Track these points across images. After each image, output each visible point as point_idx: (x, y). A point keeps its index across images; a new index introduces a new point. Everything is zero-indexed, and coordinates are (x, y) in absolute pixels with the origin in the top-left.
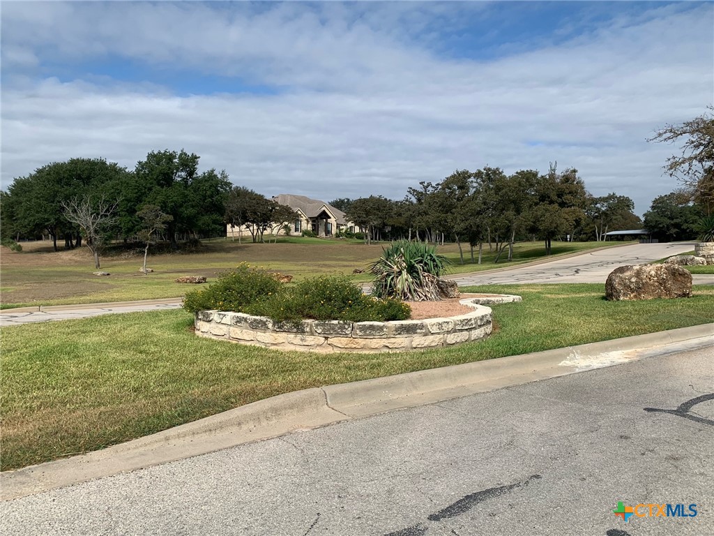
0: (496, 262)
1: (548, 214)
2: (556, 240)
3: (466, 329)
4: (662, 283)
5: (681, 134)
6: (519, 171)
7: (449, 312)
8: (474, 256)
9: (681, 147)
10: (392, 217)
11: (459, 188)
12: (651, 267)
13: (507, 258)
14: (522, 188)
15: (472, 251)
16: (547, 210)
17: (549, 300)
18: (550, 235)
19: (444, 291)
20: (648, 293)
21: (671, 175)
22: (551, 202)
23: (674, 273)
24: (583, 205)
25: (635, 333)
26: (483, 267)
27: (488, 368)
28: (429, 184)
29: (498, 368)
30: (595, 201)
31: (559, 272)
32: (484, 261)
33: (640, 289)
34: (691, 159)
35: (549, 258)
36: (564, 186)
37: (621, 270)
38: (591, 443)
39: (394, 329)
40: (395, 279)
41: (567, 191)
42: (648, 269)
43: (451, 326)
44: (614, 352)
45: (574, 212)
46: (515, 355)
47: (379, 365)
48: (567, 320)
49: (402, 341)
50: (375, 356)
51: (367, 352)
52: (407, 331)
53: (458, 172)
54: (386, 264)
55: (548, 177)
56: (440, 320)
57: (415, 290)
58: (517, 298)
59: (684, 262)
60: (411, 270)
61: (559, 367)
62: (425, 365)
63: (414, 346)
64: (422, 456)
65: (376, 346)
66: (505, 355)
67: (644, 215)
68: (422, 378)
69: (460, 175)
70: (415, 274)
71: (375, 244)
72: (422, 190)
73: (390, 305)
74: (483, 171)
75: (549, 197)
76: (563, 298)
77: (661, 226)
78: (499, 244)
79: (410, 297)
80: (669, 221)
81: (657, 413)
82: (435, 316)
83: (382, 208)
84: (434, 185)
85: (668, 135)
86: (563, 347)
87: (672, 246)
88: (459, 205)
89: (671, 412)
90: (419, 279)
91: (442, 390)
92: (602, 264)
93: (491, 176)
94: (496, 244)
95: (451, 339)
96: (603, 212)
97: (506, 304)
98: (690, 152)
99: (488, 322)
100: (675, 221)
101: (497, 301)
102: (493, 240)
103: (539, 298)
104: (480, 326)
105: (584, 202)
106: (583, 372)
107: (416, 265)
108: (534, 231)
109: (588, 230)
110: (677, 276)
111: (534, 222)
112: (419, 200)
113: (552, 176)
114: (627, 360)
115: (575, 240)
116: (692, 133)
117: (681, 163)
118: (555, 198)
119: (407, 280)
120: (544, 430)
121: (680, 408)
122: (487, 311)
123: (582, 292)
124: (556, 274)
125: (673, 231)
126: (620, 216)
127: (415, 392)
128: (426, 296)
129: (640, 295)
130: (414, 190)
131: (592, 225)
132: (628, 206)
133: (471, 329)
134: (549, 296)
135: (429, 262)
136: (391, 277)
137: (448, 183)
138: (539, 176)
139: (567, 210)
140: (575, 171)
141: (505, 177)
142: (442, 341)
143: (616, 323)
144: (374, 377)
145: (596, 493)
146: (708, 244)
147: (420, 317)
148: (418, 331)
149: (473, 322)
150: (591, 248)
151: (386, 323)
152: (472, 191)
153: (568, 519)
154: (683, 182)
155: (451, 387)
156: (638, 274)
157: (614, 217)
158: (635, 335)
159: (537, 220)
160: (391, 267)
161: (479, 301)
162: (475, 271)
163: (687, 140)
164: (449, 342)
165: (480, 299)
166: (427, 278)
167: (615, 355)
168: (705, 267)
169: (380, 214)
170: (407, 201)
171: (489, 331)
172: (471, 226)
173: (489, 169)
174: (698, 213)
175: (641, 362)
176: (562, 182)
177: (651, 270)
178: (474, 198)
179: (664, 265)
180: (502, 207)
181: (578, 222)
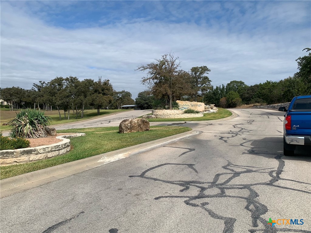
0: (76, 119)
1: (98, 98)
2: (101, 109)
3: (57, 150)
4: (139, 125)
5: (146, 69)
6: (86, 79)
7: (50, 142)
8: (66, 116)
9: (147, 74)
10: (25, 97)
11: (59, 85)
12: (135, 120)
13: (81, 117)
14: (87, 87)
15: (65, 114)
16: (97, 96)
17: (97, 134)
18: (99, 107)
19: (49, 132)
20: (134, 130)
21: (143, 84)
22: (99, 93)
23: (144, 122)
24: (112, 95)
25: (128, 146)
26: (70, 121)
27: (65, 167)
28: (44, 83)
29: (70, 166)
30: (117, 93)
31: (102, 122)
32: (70, 118)
33: (131, 128)
34: (150, 78)
35: (99, 116)
36: (104, 86)
37: (125, 121)
38: (107, 194)
39: (20, 153)
40: (23, 128)
41: (106, 89)
42: (134, 121)
43: (50, 149)
44: (120, 154)
45: (109, 97)
46: (79, 159)
47: (10, 171)
48: (103, 142)
49: (25, 158)
50: (9, 167)
51: (4, 165)
52: (27, 153)
53: (57, 78)
54: (18, 121)
55: (98, 82)
56: (44, 147)
57: (34, 133)
58: (83, 134)
59: (148, 117)
60: (32, 123)
61: (98, 163)
62: (34, 169)
63: (31, 160)
64: (29, 213)
65: (10, 162)
66: (74, 160)
67: (136, 99)
68: (32, 175)
69: (58, 79)
70: (34, 125)
71: (16, 110)
72: (41, 85)
73: (18, 141)
74: (69, 78)
75: (98, 91)
76: (103, 133)
77: (141, 103)
78: (77, 110)
79: (31, 136)
80: (144, 102)
81: (133, 178)
82: (42, 145)
83: (19, 93)
84: (46, 83)
85: (142, 68)
86: (100, 154)
87: (145, 111)
88: (58, 93)
89: (138, 176)
90: (36, 128)
91: (43, 180)
92: (119, 119)
93: (73, 80)
94: (76, 110)
95: (50, 155)
96: (120, 98)
97: (78, 137)
98: (150, 76)
99: (68, 146)
100: (146, 102)
101: (74, 136)
102: (75, 109)
103: (93, 134)
104: (64, 148)
105: (112, 94)
106: (107, 164)
107: (34, 121)
108: (92, 105)
109: (115, 105)
110: (144, 123)
111: (92, 101)
112: (39, 90)
113: (100, 82)
114: (124, 157)
115: (110, 109)
116: (150, 68)
117: (147, 80)
118: (101, 91)
119: (29, 128)
120: (88, 191)
121: (142, 174)
122: (68, 141)
123: (110, 130)
124: (101, 123)
125: (146, 105)
126: (127, 100)
127: (29, 182)
128: (39, 135)
129: (131, 130)
130: (36, 85)
131: (116, 103)
132: (129, 95)
133: (59, 150)
134: (97, 132)
135: (41, 119)
136: (21, 127)
137: (53, 82)
138: (94, 81)
139: (106, 96)
140: (108, 80)
141: (79, 81)
142: (45, 156)
143: (122, 142)
144: (6, 178)
145: (107, 215)
146: (156, 110)
147: (35, 146)
148: (33, 153)
149: (61, 146)
150: (116, 112)
151: (16, 150)
152: (64, 87)
153: (94, 229)
154: (147, 87)
155: (47, 178)
156: (131, 122)
157: (124, 100)
158: (128, 147)
159: (93, 100)
160: (21, 122)
161: (66, 136)
162: (66, 123)
163: (148, 71)
164: (49, 157)
165: (66, 135)
166: (40, 127)
167: (121, 155)
168: (155, 119)
169: (18, 96)
170: (33, 90)
171: (68, 150)
172: (64, 102)
173: (72, 77)
174: (154, 99)
175: (129, 158)
176: (104, 85)
177: (135, 121)
178: (65, 90)
179: (140, 119)
180: (78, 94)
181: (110, 102)
